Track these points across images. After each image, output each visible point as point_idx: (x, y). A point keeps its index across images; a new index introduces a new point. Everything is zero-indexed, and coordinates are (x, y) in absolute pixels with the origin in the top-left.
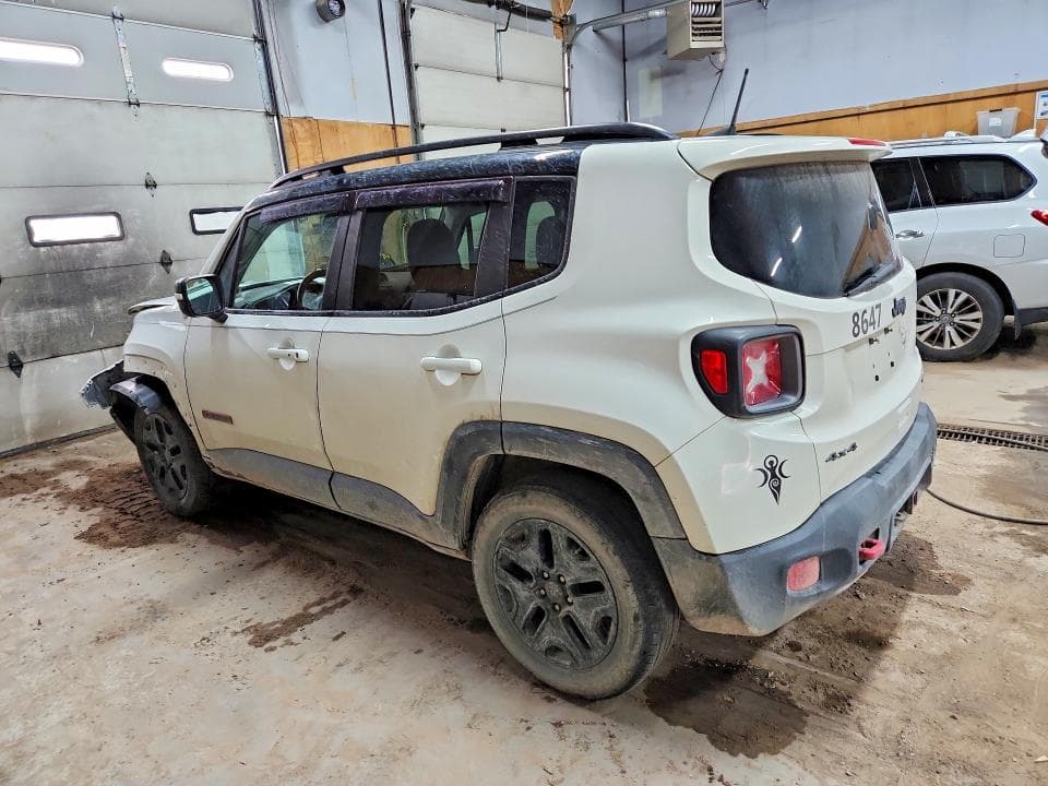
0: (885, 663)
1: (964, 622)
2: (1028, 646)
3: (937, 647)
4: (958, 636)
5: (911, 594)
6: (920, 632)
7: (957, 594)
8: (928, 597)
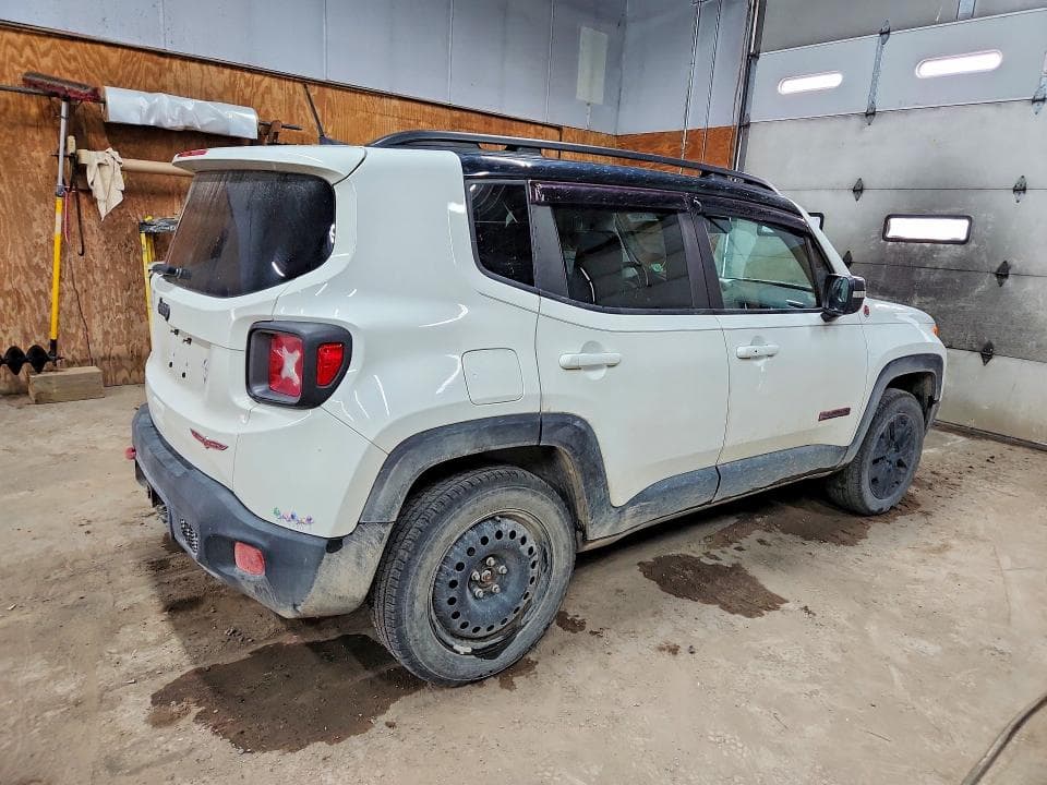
0: (155, 601)
1: (123, 669)
2: (52, 683)
3: (127, 635)
4: (118, 653)
5: (192, 668)
6: (152, 637)
7: (153, 696)
8: (177, 675)
